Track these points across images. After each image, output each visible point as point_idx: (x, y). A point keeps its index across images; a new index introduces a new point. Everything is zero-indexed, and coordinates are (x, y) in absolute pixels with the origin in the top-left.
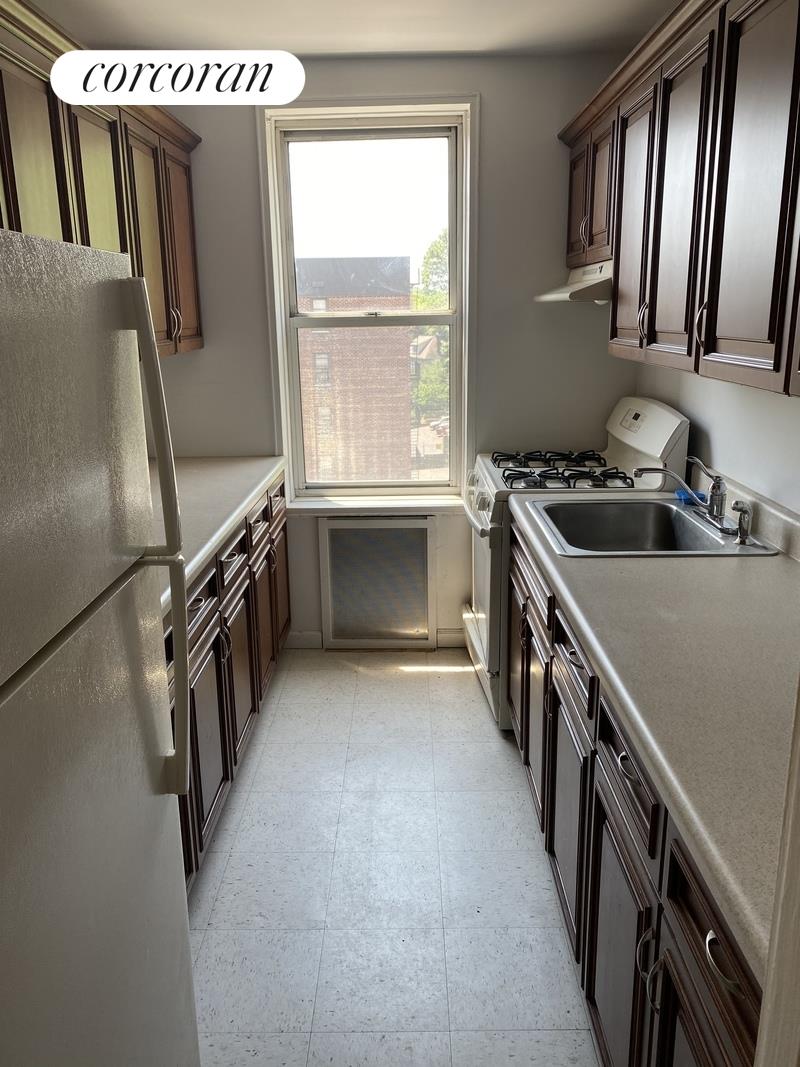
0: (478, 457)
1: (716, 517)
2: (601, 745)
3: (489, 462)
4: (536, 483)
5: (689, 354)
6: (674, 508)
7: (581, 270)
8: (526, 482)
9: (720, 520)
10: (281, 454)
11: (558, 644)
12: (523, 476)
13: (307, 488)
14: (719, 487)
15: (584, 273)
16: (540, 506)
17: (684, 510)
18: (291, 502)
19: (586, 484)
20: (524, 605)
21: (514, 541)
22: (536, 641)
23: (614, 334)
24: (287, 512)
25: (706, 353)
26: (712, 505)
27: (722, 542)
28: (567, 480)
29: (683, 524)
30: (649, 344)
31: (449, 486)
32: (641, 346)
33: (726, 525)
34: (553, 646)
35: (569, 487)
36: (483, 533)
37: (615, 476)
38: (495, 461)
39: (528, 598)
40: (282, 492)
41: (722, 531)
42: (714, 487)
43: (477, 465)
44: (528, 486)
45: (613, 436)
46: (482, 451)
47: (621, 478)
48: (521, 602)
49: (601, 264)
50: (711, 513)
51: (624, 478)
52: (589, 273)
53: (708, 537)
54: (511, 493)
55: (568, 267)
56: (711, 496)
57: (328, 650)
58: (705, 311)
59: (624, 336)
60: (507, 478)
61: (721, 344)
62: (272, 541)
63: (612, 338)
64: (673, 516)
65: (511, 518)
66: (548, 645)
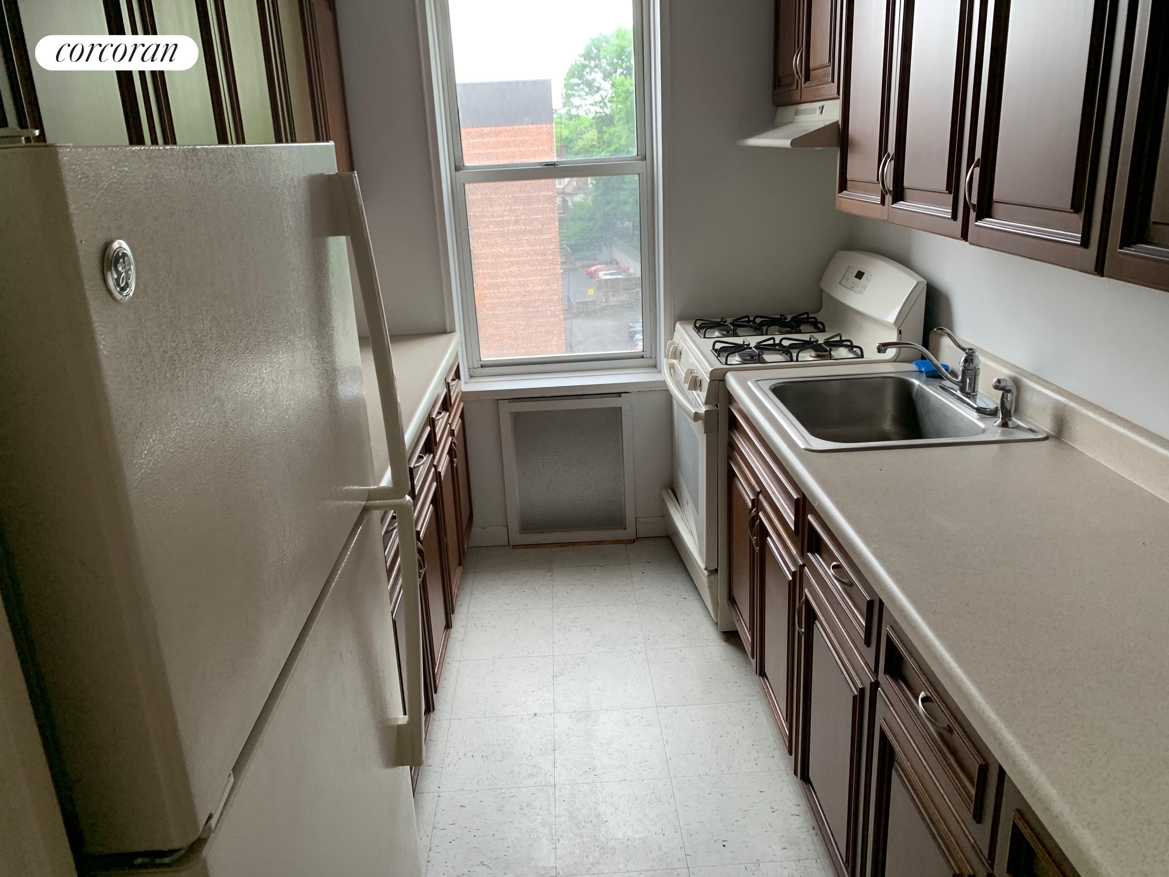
0: (678, 326)
1: (969, 394)
2: (883, 678)
3: (690, 329)
4: (752, 357)
5: (954, 217)
6: (916, 382)
7: (793, 108)
8: (740, 356)
9: (973, 397)
10: (453, 331)
11: (812, 553)
12: (737, 349)
13: (482, 366)
14: (972, 360)
15: (797, 113)
16: (767, 385)
17: (927, 385)
18: (466, 385)
19: (807, 356)
20: (753, 501)
21: (733, 424)
22: (773, 543)
23: (843, 186)
24: (465, 396)
25: (979, 218)
26: (963, 380)
27: (982, 425)
28: (786, 351)
29: (928, 400)
30: (895, 201)
31: (643, 357)
32: (883, 202)
33: (980, 403)
34: (802, 554)
35: (792, 360)
36: (696, 417)
37: (840, 344)
38: (698, 329)
39: (759, 493)
40: (457, 375)
41: (979, 410)
42: (966, 361)
43: (676, 334)
44: (744, 361)
45: (829, 295)
46: (683, 318)
47: (846, 346)
48: (748, 497)
49: (821, 104)
50: (962, 390)
51: (851, 347)
52: (806, 112)
53: (963, 418)
54: (728, 370)
55: (774, 104)
56: (963, 371)
57: (515, 547)
58: (977, 170)
59: (856, 189)
60: (718, 352)
61: (997, 208)
62: (452, 433)
63: (841, 191)
64: (914, 393)
65: (730, 399)
66: (794, 552)
